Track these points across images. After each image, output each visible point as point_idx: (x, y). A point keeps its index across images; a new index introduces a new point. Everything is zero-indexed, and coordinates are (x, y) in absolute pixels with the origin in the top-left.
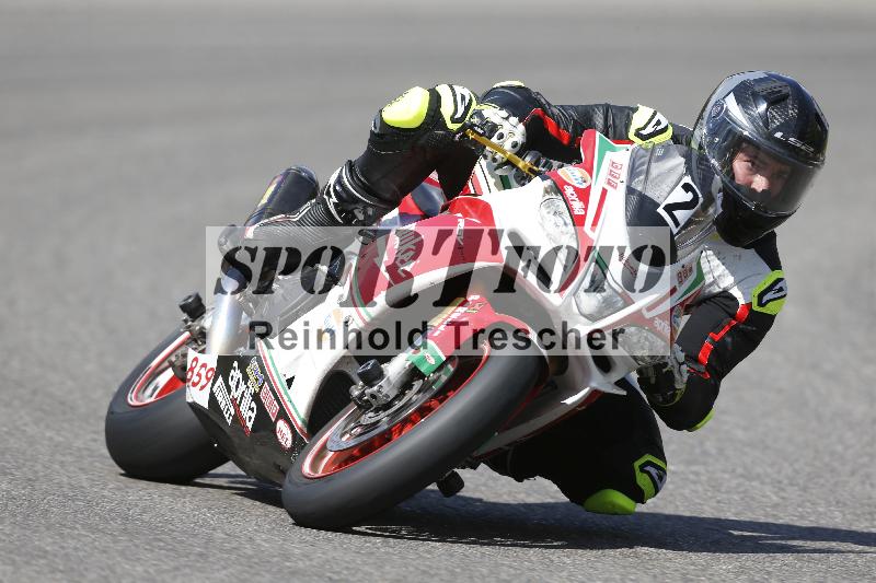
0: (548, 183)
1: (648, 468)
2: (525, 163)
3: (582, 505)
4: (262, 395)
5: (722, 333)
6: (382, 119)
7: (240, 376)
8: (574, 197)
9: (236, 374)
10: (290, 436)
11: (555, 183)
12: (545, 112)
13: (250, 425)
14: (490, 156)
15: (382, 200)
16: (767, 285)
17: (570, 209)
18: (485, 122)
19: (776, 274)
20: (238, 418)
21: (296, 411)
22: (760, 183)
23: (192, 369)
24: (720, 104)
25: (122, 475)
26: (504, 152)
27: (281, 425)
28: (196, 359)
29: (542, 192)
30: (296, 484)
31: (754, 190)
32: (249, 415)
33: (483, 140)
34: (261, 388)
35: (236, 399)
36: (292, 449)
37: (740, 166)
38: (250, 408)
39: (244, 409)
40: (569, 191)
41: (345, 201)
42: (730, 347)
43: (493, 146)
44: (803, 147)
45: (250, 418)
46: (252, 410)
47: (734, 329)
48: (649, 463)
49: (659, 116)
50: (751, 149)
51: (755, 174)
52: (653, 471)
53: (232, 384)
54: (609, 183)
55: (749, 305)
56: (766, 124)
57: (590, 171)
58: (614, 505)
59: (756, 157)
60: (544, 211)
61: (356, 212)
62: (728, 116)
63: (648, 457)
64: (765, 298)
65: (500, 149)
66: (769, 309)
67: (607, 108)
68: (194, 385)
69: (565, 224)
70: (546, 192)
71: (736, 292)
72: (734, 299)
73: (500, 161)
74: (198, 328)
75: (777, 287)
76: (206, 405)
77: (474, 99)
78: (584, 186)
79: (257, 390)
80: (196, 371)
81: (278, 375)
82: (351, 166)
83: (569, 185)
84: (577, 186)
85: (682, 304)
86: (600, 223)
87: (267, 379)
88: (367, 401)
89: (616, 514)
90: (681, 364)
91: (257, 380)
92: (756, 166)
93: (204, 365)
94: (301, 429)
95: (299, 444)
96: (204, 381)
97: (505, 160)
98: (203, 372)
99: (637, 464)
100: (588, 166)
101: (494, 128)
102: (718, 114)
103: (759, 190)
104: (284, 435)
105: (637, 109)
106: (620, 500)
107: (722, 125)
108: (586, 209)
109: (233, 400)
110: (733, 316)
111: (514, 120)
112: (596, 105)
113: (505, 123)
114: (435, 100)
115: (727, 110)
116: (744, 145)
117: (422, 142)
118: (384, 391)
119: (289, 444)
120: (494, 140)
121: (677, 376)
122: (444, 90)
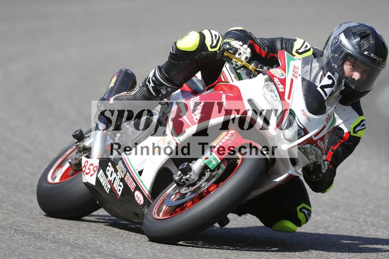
0: (266, 76)
1: (304, 210)
2: (252, 67)
3: (271, 227)
4: (126, 179)
5: (337, 146)
6: (176, 46)
7: (113, 170)
8: (279, 83)
9: (110, 169)
10: (142, 198)
11: (269, 77)
12: (254, 42)
13: (120, 193)
14: (234, 63)
15: (175, 84)
16: (358, 123)
17: (277, 89)
18: (232, 48)
19: (362, 118)
20: (112, 190)
21: (145, 187)
22: (356, 76)
23: (85, 166)
24: (337, 38)
25: (45, 215)
26: (242, 62)
27: (137, 193)
28: (87, 162)
29: (264, 80)
30: (150, 222)
31: (354, 79)
32: (119, 188)
33: (231, 56)
34: (125, 176)
35: (111, 181)
36: (144, 205)
37: (347, 68)
38: (119, 185)
39: (116, 185)
40: (276, 80)
41: (158, 85)
42: (340, 153)
43: (236, 58)
44: (377, 59)
45: (119, 190)
46: (121, 186)
47: (342, 144)
48: (304, 208)
49: (306, 43)
50: (352, 60)
51: (354, 71)
52: (306, 212)
53: (109, 174)
54: (294, 76)
55: (349, 132)
56: (360, 48)
57: (285, 71)
58: (287, 228)
59: (355, 63)
60: (265, 90)
61: (162, 90)
62: (341, 44)
63: (303, 205)
64: (356, 130)
65: (239, 60)
66: (359, 134)
67: (282, 39)
68: (87, 174)
69: (276, 96)
70: (266, 81)
71: (343, 126)
72: (342, 130)
73: (239, 66)
74: (82, 146)
75: (362, 124)
76: (94, 183)
77: (221, 37)
78: (283, 77)
79: (123, 177)
80: (87, 167)
81: (134, 169)
82: (160, 68)
83: (276, 77)
84: (280, 78)
85: (328, 133)
86: (292, 95)
87: (128, 171)
88: (184, 182)
89: (288, 232)
90: (324, 161)
91: (122, 172)
92: (354, 68)
93: (92, 164)
94: (148, 196)
95: (147, 203)
96: (92, 172)
97: (241, 65)
98: (91, 168)
99: (298, 208)
100: (283, 68)
101: (236, 50)
102: (337, 43)
103: (357, 79)
104: (139, 198)
105: (296, 40)
106: (290, 225)
107: (338, 48)
108: (285, 89)
109: (110, 182)
110: (342, 138)
111: (245, 46)
112: (277, 38)
113: (241, 48)
114: (203, 38)
115: (341, 41)
116: (349, 57)
117: (196, 57)
118: (192, 177)
119: (142, 202)
120: (237, 56)
121: (323, 167)
122: (206, 32)
